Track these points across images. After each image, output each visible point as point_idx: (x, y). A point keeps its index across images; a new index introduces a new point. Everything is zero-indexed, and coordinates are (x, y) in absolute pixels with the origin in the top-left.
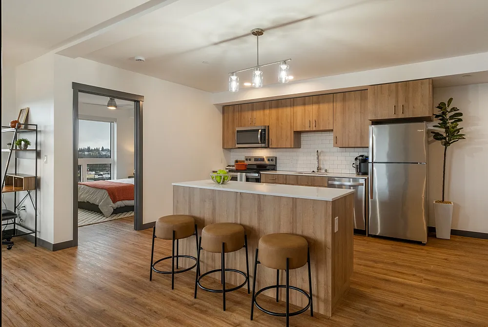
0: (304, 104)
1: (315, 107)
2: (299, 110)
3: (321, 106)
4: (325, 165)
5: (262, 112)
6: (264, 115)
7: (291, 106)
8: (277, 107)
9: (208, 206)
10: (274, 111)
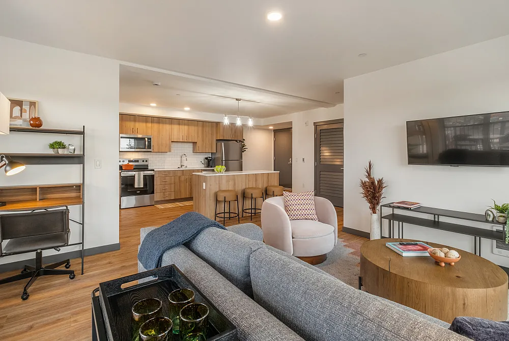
0: (179, 124)
1: (186, 127)
2: (176, 127)
3: (190, 127)
4: (185, 163)
5: (144, 124)
6: (146, 127)
7: (169, 124)
8: (159, 122)
9: (231, 183)
10: (156, 126)
